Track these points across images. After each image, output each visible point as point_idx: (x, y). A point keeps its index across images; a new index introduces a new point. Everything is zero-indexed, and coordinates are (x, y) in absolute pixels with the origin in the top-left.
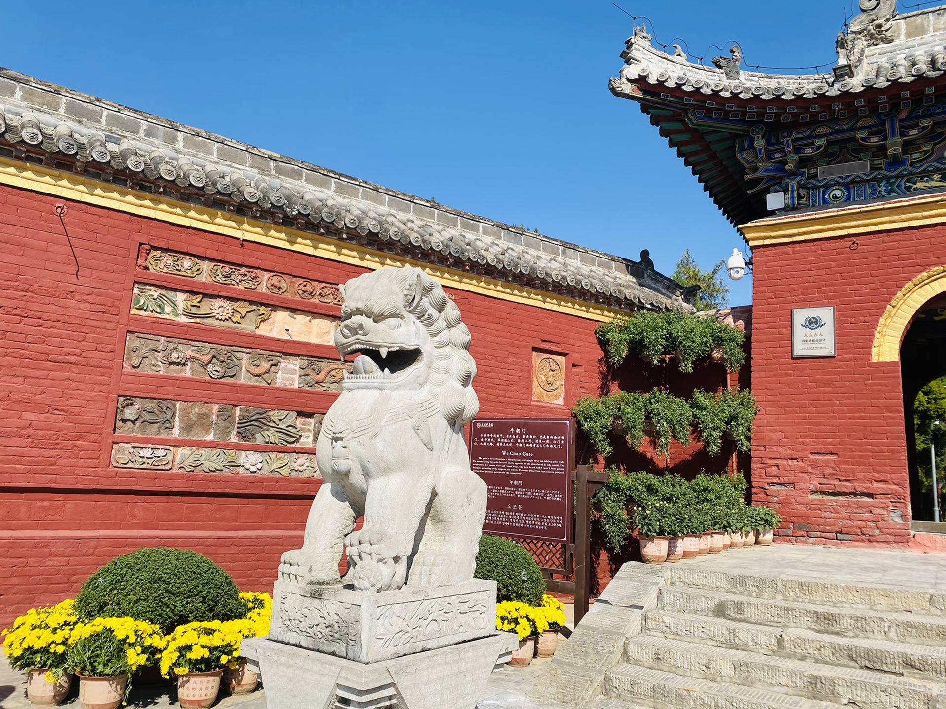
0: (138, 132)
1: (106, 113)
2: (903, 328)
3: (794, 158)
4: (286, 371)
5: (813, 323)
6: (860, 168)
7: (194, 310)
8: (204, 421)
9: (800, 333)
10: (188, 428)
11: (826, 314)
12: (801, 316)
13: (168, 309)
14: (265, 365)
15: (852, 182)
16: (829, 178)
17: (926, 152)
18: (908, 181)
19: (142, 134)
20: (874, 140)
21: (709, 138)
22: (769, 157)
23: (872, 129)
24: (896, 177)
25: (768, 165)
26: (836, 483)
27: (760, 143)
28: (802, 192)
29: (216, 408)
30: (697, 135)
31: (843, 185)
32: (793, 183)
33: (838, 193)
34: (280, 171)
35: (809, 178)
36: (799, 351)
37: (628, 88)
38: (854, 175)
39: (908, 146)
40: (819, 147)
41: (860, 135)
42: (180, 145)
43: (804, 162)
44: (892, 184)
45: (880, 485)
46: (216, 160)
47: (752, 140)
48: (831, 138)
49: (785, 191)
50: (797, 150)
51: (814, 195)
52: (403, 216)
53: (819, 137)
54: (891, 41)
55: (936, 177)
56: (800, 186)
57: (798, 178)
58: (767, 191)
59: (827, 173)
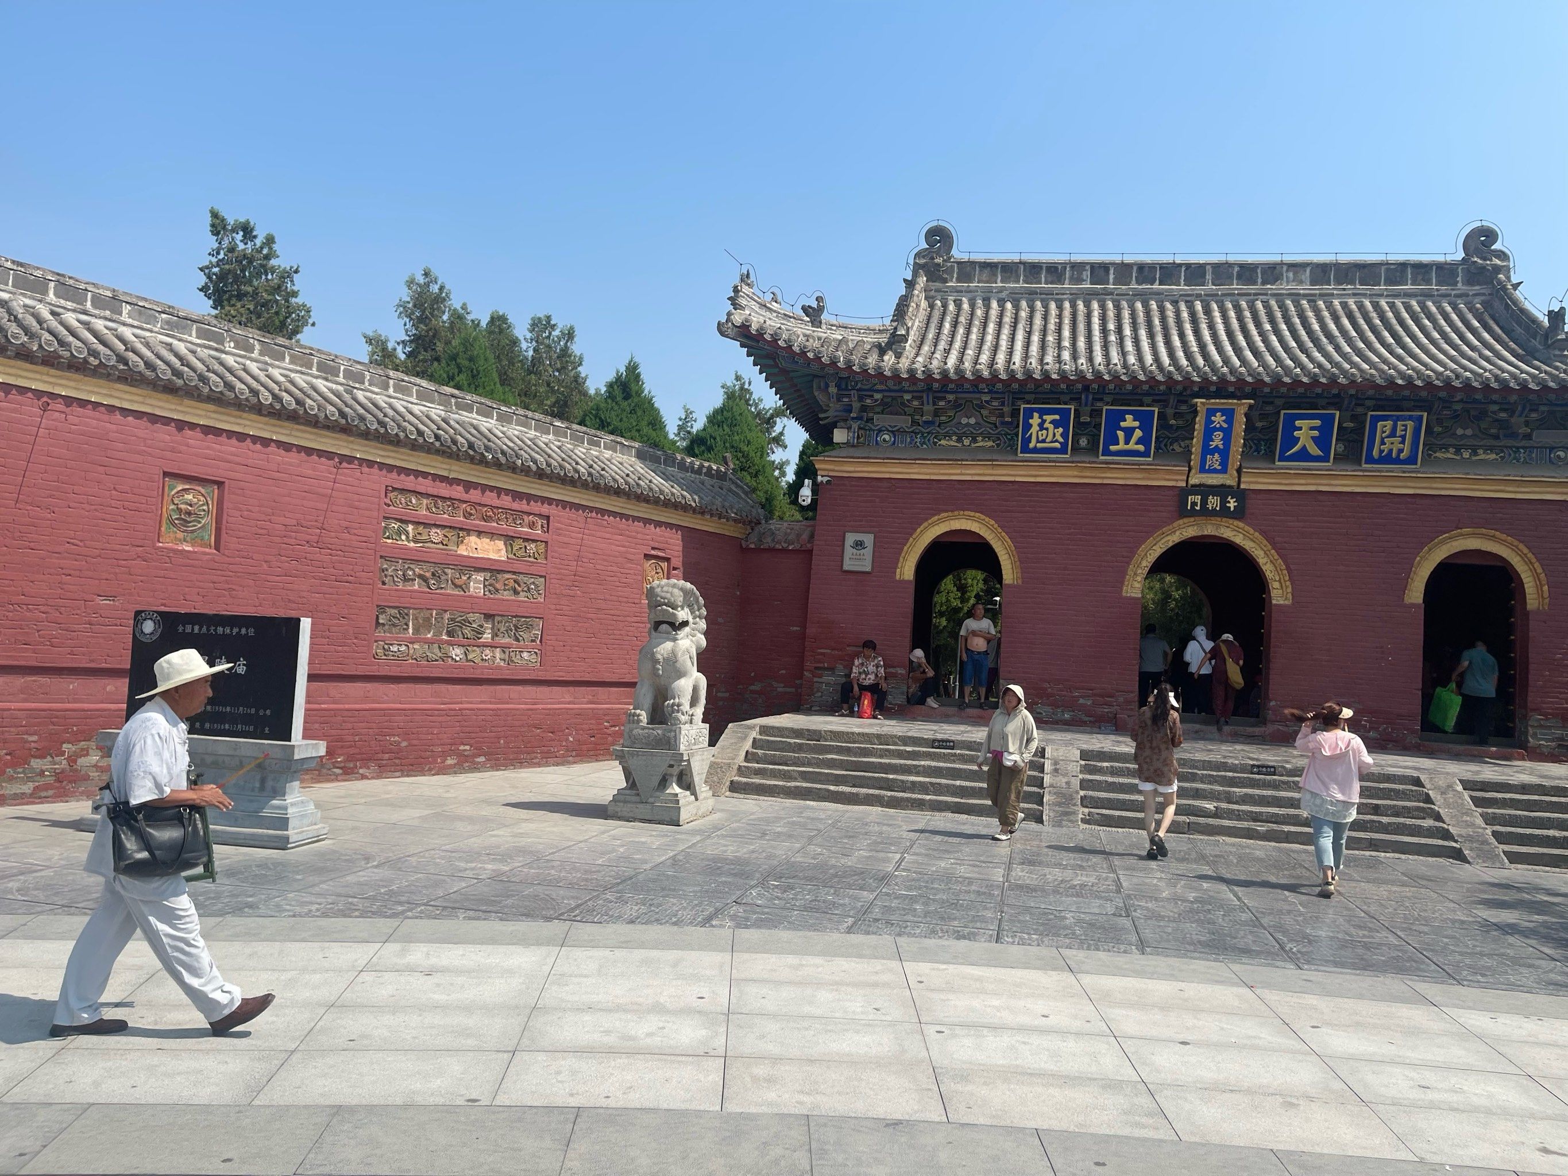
2: (918, 556)
3: (856, 405)
4: (477, 581)
5: (859, 545)
6: (903, 422)
7: (419, 537)
8: (427, 624)
9: (849, 551)
10: (416, 630)
11: (868, 539)
12: (851, 538)
13: (403, 537)
14: (464, 578)
15: (898, 430)
16: (881, 424)
17: (950, 417)
18: (935, 437)
20: (916, 403)
21: (792, 374)
22: (839, 400)
23: (915, 394)
24: (928, 433)
25: (838, 406)
27: (833, 390)
28: (861, 432)
29: (434, 612)
30: (784, 371)
31: (892, 432)
32: (855, 426)
33: (887, 437)
34: (459, 407)
35: (867, 421)
36: (846, 567)
38: (899, 425)
39: (936, 413)
40: (876, 400)
41: (907, 397)
42: (391, 390)
43: (864, 409)
44: (925, 438)
46: (416, 401)
47: (827, 386)
48: (886, 394)
49: (849, 428)
50: (861, 399)
51: (869, 436)
53: (878, 391)
55: (954, 438)
56: (860, 428)
57: (859, 422)
58: (834, 425)
59: (880, 420)
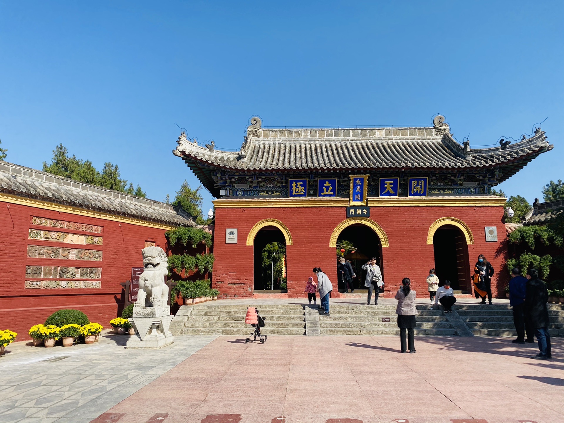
0: (21, 174)
1: (11, 168)
2: (254, 236)
3: (228, 181)
4: (72, 254)
5: (232, 233)
6: (246, 187)
7: (46, 236)
8: (50, 272)
9: (228, 236)
10: (45, 275)
11: (235, 231)
12: (228, 231)
13: (39, 236)
14: (66, 253)
15: (244, 190)
16: (238, 188)
17: (263, 184)
18: (258, 192)
19: (22, 174)
20: (250, 179)
21: (203, 170)
22: (221, 179)
23: (250, 176)
24: (256, 191)
25: (221, 181)
26: (235, 280)
27: (219, 175)
28: (230, 191)
29: (53, 267)
30: (200, 169)
31: (242, 190)
32: (228, 189)
33: (240, 193)
34: (64, 183)
35: (233, 187)
36: (227, 242)
37: (179, 154)
38: (245, 188)
39: (258, 183)
40: (236, 179)
41: (247, 177)
42: (34, 177)
43: (231, 182)
44: (254, 192)
45: (246, 281)
46: (45, 181)
47: (217, 174)
48: (239, 176)
49: (226, 190)
50: (230, 179)
51: (234, 192)
52: (102, 196)
53: (236, 176)
54: (259, 137)
55: (265, 192)
56: (230, 189)
57: (230, 187)
58: (220, 189)
59: (237, 186)
